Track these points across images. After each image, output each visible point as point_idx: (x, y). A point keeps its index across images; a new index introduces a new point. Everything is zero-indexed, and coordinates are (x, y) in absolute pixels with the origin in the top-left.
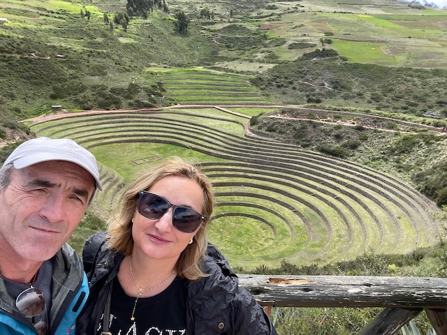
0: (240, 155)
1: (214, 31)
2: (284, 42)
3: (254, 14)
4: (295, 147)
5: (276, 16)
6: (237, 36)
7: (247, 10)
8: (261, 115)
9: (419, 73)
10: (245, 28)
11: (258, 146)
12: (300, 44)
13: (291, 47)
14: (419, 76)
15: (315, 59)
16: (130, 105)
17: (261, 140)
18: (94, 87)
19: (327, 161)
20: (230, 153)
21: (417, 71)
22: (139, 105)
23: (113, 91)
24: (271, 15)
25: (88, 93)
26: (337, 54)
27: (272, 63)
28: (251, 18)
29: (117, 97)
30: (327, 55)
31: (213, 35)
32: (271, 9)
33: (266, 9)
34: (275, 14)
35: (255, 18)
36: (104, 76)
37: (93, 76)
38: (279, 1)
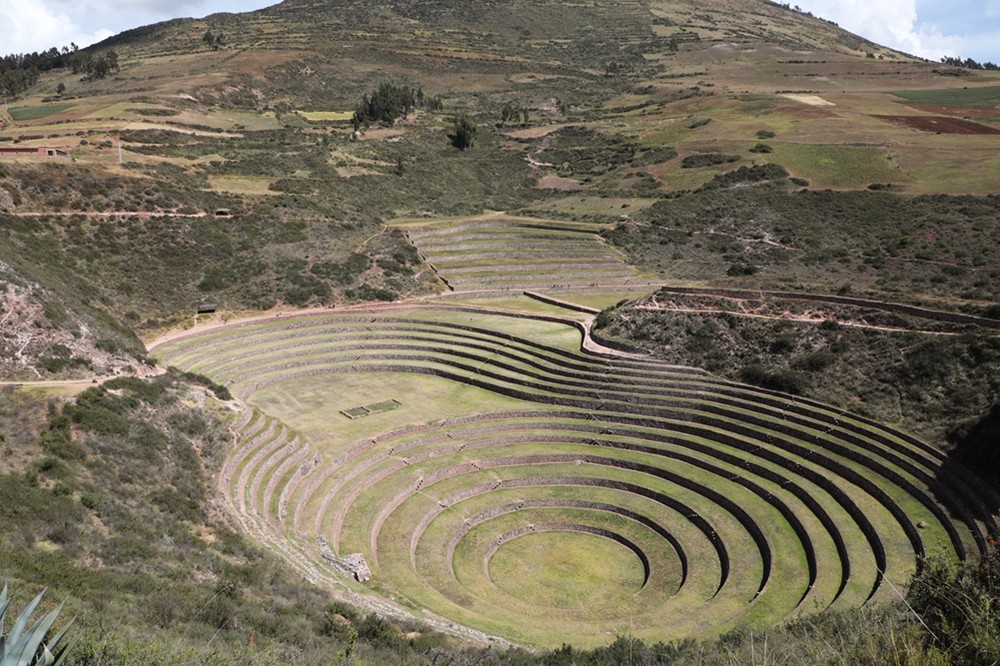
0: (574, 393)
1: (529, 140)
2: (673, 154)
3: (609, 105)
5: (655, 107)
6: (577, 148)
7: (595, 97)
8: (619, 305)
9: (964, 205)
10: (591, 132)
12: (706, 156)
13: (688, 163)
14: (962, 211)
15: (738, 185)
16: (349, 294)
17: (618, 358)
18: (281, 266)
20: (551, 389)
22: (369, 294)
23: (315, 270)
24: (647, 105)
25: (269, 276)
26: (785, 174)
27: (649, 196)
28: (606, 112)
29: (322, 281)
30: (763, 176)
31: (526, 149)
32: (646, 93)
33: (636, 93)
34: (653, 103)
35: (613, 111)
36: (302, 242)
37: (282, 242)
38: (662, 78)
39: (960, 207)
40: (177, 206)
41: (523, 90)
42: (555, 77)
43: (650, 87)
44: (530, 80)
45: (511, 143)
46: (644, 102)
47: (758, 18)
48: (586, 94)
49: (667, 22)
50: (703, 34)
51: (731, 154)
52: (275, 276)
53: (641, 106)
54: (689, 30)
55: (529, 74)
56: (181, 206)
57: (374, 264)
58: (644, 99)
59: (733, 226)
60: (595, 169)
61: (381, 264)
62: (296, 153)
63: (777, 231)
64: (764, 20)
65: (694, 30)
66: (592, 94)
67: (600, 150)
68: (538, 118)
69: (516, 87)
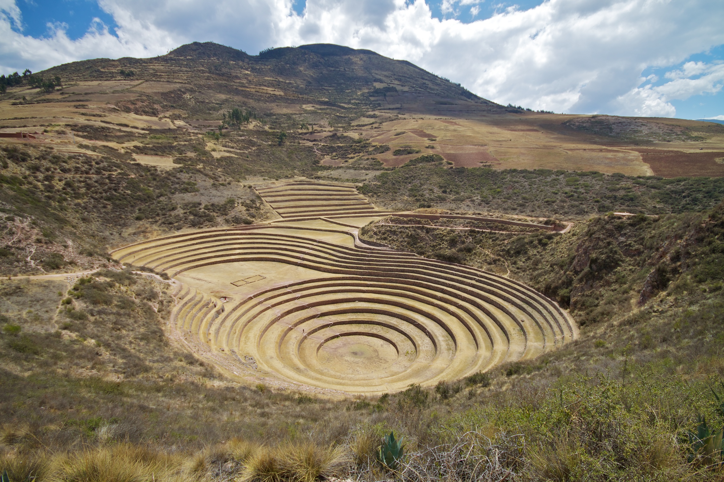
0: (351, 268)
2: (387, 149)
3: (354, 123)
4: (409, 255)
5: (377, 125)
6: (339, 145)
7: (347, 119)
8: (371, 223)
9: (524, 174)
10: (346, 137)
11: (371, 256)
12: (404, 150)
13: (396, 153)
14: (523, 177)
15: (421, 164)
16: (227, 221)
18: (185, 206)
19: (445, 268)
20: (340, 266)
21: (522, 172)
22: (237, 221)
23: (206, 208)
25: (180, 212)
26: (442, 159)
27: (378, 170)
28: (353, 126)
29: (211, 214)
30: (433, 161)
31: (314, 145)
32: (372, 118)
33: (367, 117)
34: (376, 122)
35: (357, 126)
36: (197, 193)
37: (185, 193)
38: (380, 110)
39: (522, 175)
40: (116, 170)
41: (310, 113)
42: (326, 107)
43: (374, 114)
44: (313, 109)
45: (305, 142)
46: (371, 122)
47: (424, 81)
48: (342, 117)
49: (381, 81)
50: (399, 88)
51: (417, 149)
52: (182, 211)
53: (371, 124)
54: (391, 85)
55: (312, 105)
56: (119, 171)
57: (240, 205)
58: (372, 120)
59: (419, 185)
60: (350, 156)
61: (243, 204)
62: (186, 143)
63: (441, 187)
64: (427, 82)
65: (394, 86)
66: (345, 117)
67: (352, 146)
68: (319, 129)
69: (306, 111)
